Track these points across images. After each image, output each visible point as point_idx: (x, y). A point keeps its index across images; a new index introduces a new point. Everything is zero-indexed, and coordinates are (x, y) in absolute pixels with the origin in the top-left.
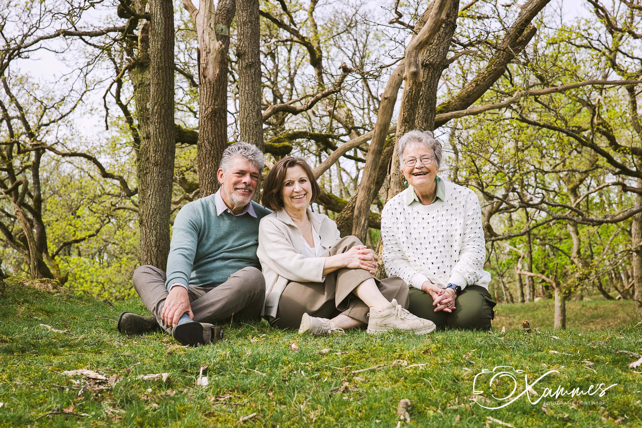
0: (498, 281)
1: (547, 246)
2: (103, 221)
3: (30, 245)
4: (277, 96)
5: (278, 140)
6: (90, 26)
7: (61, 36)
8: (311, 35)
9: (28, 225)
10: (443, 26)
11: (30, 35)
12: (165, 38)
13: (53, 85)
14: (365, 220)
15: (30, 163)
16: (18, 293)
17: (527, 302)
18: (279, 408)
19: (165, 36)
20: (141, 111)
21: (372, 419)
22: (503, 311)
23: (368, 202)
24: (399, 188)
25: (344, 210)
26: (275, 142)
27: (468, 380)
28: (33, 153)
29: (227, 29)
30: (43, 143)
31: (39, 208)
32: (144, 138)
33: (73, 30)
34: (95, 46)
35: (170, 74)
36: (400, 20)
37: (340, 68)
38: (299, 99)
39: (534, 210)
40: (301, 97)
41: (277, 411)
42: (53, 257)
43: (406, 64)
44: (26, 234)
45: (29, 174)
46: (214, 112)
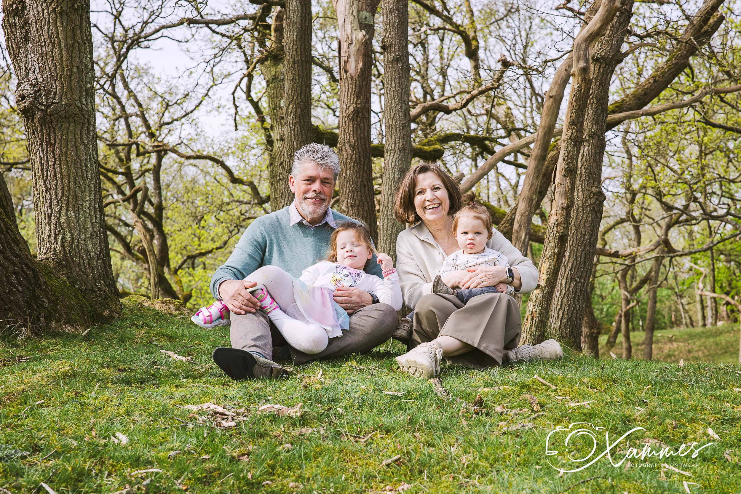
0: (676, 302)
1: (732, 263)
2: (231, 232)
3: (150, 259)
4: (427, 92)
5: (428, 142)
6: (217, 13)
7: (185, 24)
8: (467, 21)
9: (148, 237)
10: (618, 14)
11: (151, 23)
12: (302, 28)
13: (176, 80)
14: (526, 235)
15: (150, 166)
16: (136, 315)
17: (709, 326)
18: (428, 450)
19: (301, 25)
20: (274, 109)
21: (532, 464)
22: (681, 337)
23: (529, 214)
24: (565, 199)
25: (502, 222)
26: (424, 145)
27: (641, 421)
28: (154, 156)
29: (371, 17)
30: (164, 145)
31: (160, 216)
32: (277, 140)
33: (198, 18)
34: (223, 35)
35: (306, 69)
36: (569, 5)
37: (499, 62)
38: (452, 95)
39: (718, 222)
40: (455, 92)
41: (424, 454)
42: (176, 271)
43: (574, 58)
44: (146, 247)
45: (149, 178)
46: (356, 111)
